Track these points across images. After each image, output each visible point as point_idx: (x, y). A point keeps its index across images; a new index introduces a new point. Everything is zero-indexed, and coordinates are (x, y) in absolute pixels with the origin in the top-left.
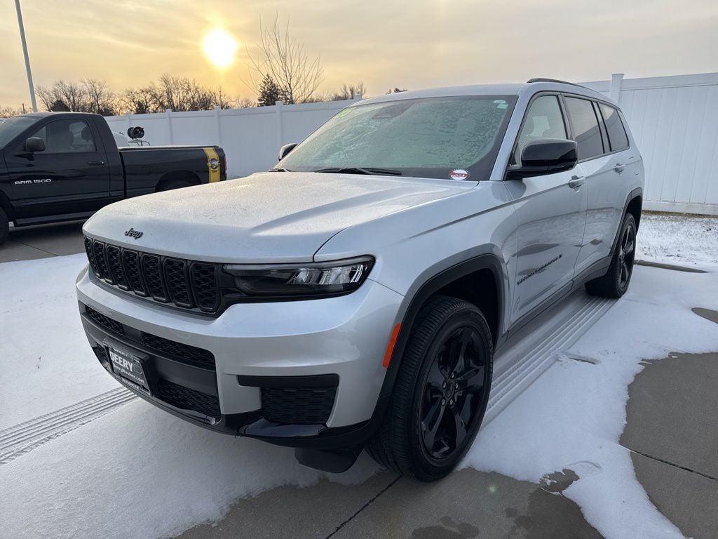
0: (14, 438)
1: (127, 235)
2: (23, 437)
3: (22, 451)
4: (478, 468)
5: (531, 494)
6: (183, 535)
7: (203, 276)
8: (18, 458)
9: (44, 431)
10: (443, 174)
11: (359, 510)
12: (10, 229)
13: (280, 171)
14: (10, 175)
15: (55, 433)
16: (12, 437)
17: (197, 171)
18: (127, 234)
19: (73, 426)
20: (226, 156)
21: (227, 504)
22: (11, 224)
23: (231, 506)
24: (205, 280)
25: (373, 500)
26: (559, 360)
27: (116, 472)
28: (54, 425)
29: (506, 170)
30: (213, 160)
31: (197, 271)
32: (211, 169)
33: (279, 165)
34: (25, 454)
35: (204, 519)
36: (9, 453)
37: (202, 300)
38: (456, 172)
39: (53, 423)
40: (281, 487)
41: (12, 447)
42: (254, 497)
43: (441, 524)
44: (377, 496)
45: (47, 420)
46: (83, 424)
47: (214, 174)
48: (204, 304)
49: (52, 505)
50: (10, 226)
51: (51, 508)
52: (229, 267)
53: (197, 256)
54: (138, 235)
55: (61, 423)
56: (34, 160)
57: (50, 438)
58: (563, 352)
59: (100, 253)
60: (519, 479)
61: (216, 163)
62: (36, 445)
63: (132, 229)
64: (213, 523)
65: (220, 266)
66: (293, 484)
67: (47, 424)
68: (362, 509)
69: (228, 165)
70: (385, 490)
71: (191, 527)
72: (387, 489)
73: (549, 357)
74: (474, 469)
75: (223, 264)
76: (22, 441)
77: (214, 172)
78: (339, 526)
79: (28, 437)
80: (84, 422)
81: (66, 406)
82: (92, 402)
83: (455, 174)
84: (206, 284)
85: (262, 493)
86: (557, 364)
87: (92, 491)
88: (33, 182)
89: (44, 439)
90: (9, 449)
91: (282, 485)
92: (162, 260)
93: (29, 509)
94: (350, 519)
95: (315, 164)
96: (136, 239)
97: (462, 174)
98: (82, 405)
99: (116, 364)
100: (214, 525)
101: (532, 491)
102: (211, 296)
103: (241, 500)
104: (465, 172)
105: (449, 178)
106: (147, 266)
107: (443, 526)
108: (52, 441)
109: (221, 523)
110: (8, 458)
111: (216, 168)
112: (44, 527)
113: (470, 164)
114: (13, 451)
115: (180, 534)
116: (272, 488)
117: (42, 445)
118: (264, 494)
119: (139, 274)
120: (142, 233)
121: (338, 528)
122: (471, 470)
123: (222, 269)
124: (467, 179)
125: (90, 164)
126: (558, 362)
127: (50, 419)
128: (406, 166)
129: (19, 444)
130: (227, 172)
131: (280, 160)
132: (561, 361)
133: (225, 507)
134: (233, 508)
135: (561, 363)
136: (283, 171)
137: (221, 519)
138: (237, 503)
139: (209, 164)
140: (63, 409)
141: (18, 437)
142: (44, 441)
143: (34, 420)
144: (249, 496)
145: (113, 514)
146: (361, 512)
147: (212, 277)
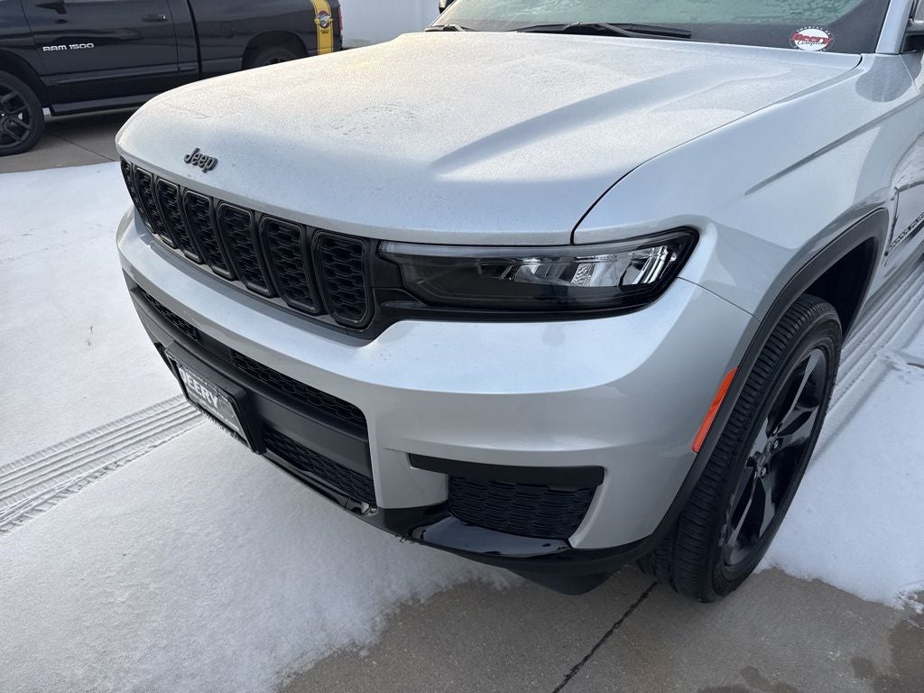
0: (56, 467)
1: (189, 162)
2: (68, 465)
3: (67, 491)
4: (790, 571)
5: (891, 630)
6: (316, 668)
7: (339, 261)
8: (61, 503)
9: (98, 456)
10: (780, 37)
11: (597, 641)
12: (46, 119)
13: (446, 29)
14: (36, 36)
15: (114, 460)
16: (53, 463)
17: (300, 32)
18: (189, 160)
19: (141, 448)
20: (341, 8)
21: (381, 612)
22: (46, 111)
23: (389, 619)
24: (345, 269)
25: (621, 621)
26: (894, 368)
27: (207, 539)
28: (113, 446)
29: (906, 32)
30: (323, 13)
31: (327, 250)
32: (321, 29)
33: (444, 19)
34: (70, 496)
35: (346, 641)
36: (48, 492)
37: (338, 305)
38: (805, 33)
39: (112, 443)
40: (466, 585)
41: (51, 483)
42: (422, 602)
43: (741, 681)
44: (626, 615)
45: (102, 437)
46: (155, 446)
47: (325, 39)
48: (341, 311)
49: (111, 594)
50: (45, 114)
51: (112, 600)
52: (391, 248)
53: (326, 221)
54: (208, 164)
55: (122, 442)
56: (65, 13)
57: (106, 468)
58: (897, 352)
59: (147, 191)
60: (865, 599)
61: (328, 19)
62: (87, 480)
63: (198, 150)
64: (361, 649)
65: (373, 245)
66: (484, 579)
67: (102, 444)
68: (603, 641)
69: (344, 21)
70: (637, 604)
71: (327, 654)
72: (640, 601)
73: (875, 360)
74: (782, 572)
75: (380, 241)
76: (67, 472)
77: (324, 32)
78: (569, 672)
79: (74, 466)
80: (156, 443)
81: (129, 414)
82: (167, 407)
83: (802, 38)
84: (345, 276)
85: (435, 594)
86: (892, 375)
87: (171, 572)
88: (68, 47)
89: (98, 471)
90: (48, 487)
91: (466, 581)
92: (257, 220)
93: (78, 601)
94: (586, 659)
95: (515, 16)
96: (205, 171)
97: (818, 39)
98: (152, 413)
99: (191, 389)
100: (363, 653)
101: (892, 624)
102: (356, 300)
103: (404, 607)
104: (823, 35)
105: (793, 46)
106: (230, 227)
107: (748, 687)
108: (110, 475)
109: (375, 650)
110: (46, 501)
111: (327, 27)
112: (99, 637)
113: (833, 18)
114: (53, 490)
115: (310, 666)
116: (451, 587)
117: (96, 481)
118: (438, 596)
119: (215, 238)
120: (216, 161)
121: (568, 677)
122: (777, 573)
123: (378, 251)
124: (827, 49)
125: (146, 20)
126: (893, 371)
127: (107, 434)
128: (699, 20)
129: (62, 477)
130: (342, 32)
131: (442, 10)
132: (899, 370)
133: (378, 619)
134: (390, 619)
135: (898, 373)
136: (453, 29)
137: (373, 643)
138: (398, 611)
139: (317, 21)
140: (126, 418)
141: (60, 465)
142: (96, 474)
143: (83, 435)
144: (414, 598)
145: (204, 619)
146: (602, 646)
147: (358, 265)
